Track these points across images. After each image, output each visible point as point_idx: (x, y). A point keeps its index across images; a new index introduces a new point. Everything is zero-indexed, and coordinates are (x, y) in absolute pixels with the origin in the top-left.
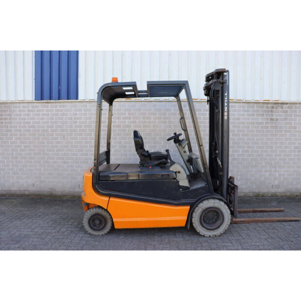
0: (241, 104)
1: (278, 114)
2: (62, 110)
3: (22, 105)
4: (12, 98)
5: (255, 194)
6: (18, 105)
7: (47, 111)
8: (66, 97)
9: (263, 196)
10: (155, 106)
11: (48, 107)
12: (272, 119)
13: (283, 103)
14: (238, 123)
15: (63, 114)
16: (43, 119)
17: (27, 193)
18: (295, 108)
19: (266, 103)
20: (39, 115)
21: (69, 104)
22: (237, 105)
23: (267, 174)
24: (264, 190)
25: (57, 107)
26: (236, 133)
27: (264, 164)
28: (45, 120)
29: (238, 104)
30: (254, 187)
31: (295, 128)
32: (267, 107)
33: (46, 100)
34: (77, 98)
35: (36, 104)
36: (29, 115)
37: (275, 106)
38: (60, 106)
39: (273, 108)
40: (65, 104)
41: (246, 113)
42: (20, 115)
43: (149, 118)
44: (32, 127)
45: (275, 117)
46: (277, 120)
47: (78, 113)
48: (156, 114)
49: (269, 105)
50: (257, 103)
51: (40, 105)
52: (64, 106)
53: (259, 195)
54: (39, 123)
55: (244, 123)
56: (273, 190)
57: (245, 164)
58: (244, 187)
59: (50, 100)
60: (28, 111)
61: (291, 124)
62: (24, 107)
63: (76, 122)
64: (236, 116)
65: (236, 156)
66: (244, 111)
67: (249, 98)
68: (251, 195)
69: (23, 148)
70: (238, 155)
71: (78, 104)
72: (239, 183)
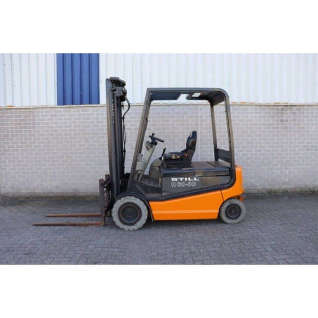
0: (254, 107)
1: (288, 115)
2: (84, 115)
3: (45, 110)
4: (35, 104)
5: (268, 191)
6: (40, 110)
7: (69, 115)
8: (88, 102)
9: (275, 192)
10: (173, 109)
11: (70, 111)
12: (282, 121)
13: (292, 106)
14: (251, 125)
15: (85, 119)
16: (66, 123)
17: (51, 195)
18: (303, 109)
19: (276, 105)
20: (62, 119)
21: (90, 109)
22: (248, 107)
23: (279, 172)
24: (276, 187)
25: (79, 111)
26: (249, 133)
27: (275, 162)
28: (68, 124)
29: (251, 107)
30: (267, 184)
31: (303, 128)
32: (277, 109)
33: (69, 105)
34: (99, 103)
35: (58, 109)
36: (52, 119)
37: (284, 108)
38: (82, 111)
39: (283, 110)
40: (89, 108)
41: (258, 115)
42: (43, 120)
43: (167, 121)
44: (55, 131)
45: (284, 119)
46: (287, 121)
47: (100, 117)
48: (174, 117)
49: (280, 107)
50: (268, 105)
51: (62, 110)
52: (86, 111)
53: (271, 191)
54: (62, 127)
55: (256, 124)
56: (284, 187)
57: (258, 162)
58: (258, 184)
59: (73, 104)
60: (51, 115)
61: (300, 124)
62: (46, 112)
63: (98, 126)
64: (249, 118)
65: (249, 156)
66: (256, 113)
67: (261, 101)
68: (264, 191)
69: (46, 151)
70: (252, 155)
71: (100, 108)
72: (253, 180)
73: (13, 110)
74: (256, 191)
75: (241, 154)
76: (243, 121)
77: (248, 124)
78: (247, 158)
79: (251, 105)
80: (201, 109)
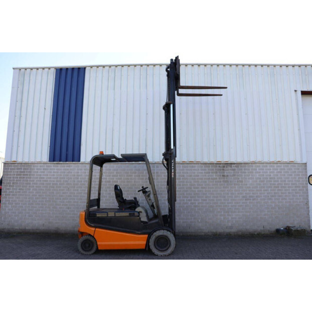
0: (200, 165)
1: (228, 171)
2: (68, 169)
3: (39, 165)
4: (32, 160)
6: (36, 165)
7: (57, 169)
8: (72, 160)
9: (219, 235)
10: (135, 167)
11: (58, 166)
12: (223, 176)
13: (231, 164)
14: (197, 179)
15: (69, 172)
16: (54, 175)
17: (38, 231)
18: (241, 166)
19: (219, 163)
20: (51, 172)
21: (73, 165)
22: (196, 165)
23: (222, 217)
24: (220, 230)
25: (64, 167)
27: (219, 210)
28: (55, 176)
29: (198, 165)
30: (212, 228)
31: (242, 182)
32: (219, 167)
33: (57, 161)
34: (79, 161)
35: (49, 165)
36: (44, 172)
37: (225, 165)
38: (67, 166)
39: (224, 167)
40: (71, 165)
41: (203, 171)
42: (38, 172)
43: (130, 176)
44: (45, 181)
45: (225, 174)
46: (228, 176)
47: (79, 171)
48: (136, 173)
49: (221, 165)
50: (212, 164)
51: (52, 165)
52: (69, 166)
53: (216, 234)
54: (50, 178)
55: (202, 179)
56: (228, 231)
57: (204, 210)
58: (204, 228)
59: (60, 161)
60: (44, 169)
61: (239, 179)
62: (40, 166)
63: (78, 178)
64: (196, 174)
65: (197, 204)
66: (202, 170)
67: (206, 160)
69: (38, 196)
70: (199, 203)
71: (80, 165)
72: (200, 225)
73: (16, 164)
74: (203, 234)
75: (189, 202)
76: (191, 176)
77: (195, 179)
78: (195, 206)
79: (198, 163)
80: (157, 167)
